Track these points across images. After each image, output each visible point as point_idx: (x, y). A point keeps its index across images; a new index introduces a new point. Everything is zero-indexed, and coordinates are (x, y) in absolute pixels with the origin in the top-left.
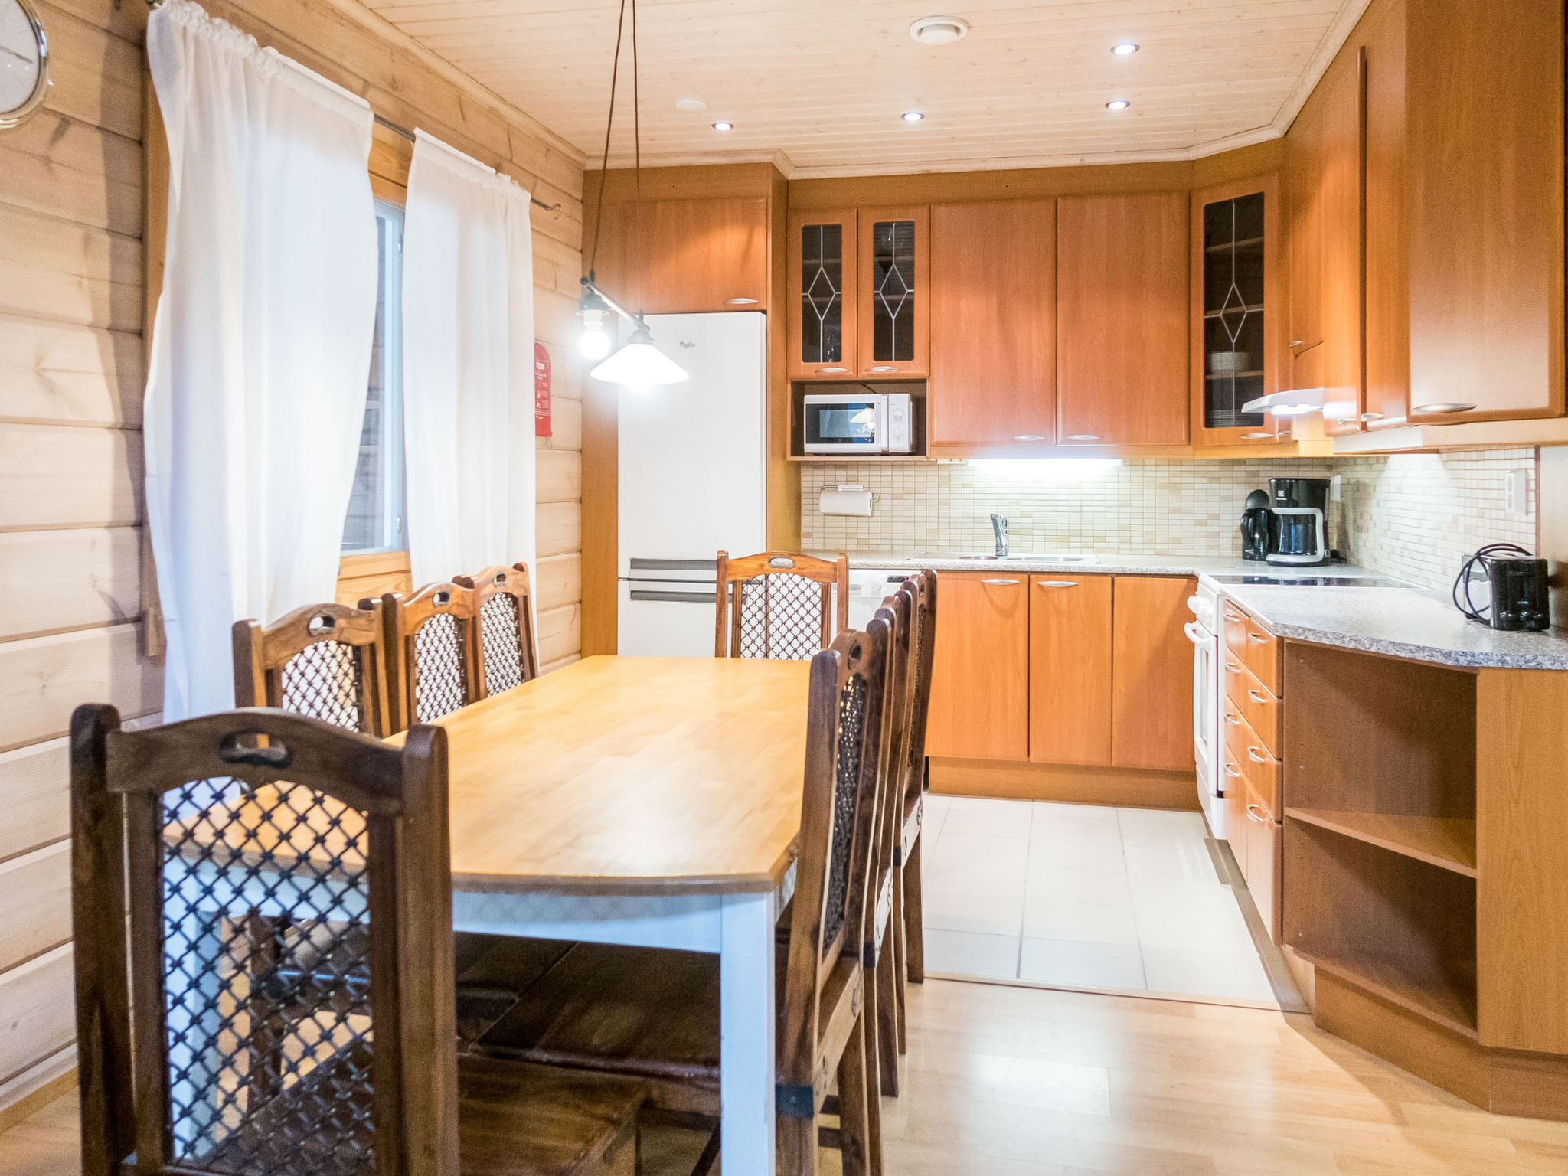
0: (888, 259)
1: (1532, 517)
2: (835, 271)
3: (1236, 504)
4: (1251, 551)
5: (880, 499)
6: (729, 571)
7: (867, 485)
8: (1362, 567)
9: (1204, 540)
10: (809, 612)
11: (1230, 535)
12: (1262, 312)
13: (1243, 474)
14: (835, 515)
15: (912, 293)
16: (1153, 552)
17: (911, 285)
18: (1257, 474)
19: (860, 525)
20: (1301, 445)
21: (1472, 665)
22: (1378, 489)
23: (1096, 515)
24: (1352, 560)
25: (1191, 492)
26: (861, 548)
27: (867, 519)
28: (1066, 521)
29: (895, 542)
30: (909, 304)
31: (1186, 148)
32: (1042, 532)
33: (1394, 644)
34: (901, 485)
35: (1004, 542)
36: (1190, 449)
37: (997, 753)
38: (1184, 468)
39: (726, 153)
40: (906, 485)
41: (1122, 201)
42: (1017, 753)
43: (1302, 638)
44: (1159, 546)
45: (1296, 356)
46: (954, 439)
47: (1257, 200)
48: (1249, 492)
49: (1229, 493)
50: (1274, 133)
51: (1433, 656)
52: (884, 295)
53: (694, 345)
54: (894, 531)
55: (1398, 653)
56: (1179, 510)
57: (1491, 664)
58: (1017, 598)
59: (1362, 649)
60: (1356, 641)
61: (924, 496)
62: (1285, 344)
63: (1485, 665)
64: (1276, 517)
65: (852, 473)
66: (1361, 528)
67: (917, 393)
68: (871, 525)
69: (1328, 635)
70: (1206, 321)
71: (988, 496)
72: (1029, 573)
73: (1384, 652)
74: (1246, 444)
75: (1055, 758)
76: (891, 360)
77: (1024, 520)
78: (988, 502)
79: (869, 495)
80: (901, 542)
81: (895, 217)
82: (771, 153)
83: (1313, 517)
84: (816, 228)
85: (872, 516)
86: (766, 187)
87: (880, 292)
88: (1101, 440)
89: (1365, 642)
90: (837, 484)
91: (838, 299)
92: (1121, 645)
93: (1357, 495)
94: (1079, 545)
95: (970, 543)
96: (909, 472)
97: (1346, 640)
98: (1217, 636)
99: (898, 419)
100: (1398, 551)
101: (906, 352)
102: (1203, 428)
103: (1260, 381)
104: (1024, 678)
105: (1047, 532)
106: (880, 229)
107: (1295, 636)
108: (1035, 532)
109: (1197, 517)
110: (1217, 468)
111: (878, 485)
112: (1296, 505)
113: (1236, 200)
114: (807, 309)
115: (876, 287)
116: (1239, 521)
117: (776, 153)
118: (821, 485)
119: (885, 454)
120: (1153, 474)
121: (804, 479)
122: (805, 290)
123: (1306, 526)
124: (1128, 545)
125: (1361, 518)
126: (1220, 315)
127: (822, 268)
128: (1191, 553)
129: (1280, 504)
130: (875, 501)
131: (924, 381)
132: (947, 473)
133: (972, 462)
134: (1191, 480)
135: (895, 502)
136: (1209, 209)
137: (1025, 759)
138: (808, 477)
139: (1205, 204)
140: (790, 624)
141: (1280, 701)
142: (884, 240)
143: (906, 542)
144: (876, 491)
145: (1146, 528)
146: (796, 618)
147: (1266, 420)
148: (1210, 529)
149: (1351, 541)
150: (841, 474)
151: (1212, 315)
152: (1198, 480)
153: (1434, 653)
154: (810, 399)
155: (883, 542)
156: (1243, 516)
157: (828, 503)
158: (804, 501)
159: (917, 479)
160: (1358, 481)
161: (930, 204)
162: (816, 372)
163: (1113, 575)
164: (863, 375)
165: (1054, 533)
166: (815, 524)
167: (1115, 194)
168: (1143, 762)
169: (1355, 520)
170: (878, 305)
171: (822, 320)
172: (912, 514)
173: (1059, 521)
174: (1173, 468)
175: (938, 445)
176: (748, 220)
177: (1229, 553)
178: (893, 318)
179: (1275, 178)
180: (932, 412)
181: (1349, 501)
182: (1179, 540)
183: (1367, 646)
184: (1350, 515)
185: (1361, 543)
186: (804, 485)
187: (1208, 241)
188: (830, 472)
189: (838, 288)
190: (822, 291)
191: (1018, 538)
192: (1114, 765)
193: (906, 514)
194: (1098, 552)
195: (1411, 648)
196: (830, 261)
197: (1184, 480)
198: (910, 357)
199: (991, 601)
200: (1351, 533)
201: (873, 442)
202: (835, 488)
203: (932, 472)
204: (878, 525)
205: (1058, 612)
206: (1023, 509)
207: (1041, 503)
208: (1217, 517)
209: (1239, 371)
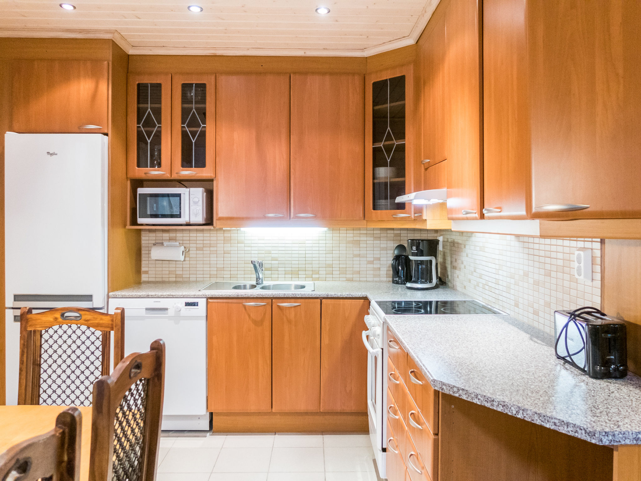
0: (190, 106)
1: (598, 283)
2: (158, 112)
3: (389, 252)
4: (397, 279)
5: (189, 250)
6: (30, 323)
7: (181, 242)
8: (456, 290)
9: (372, 272)
10: (93, 353)
11: (385, 269)
12: (405, 144)
13: (393, 235)
14: (162, 260)
15: (205, 127)
16: (345, 279)
17: (204, 123)
18: (399, 235)
19: (178, 266)
20: (428, 222)
21: (612, 443)
22: (467, 247)
23: (314, 259)
24: (450, 284)
25: (365, 245)
26: (178, 279)
27: (181, 263)
28: (297, 262)
29: (198, 276)
30: (203, 134)
31: (363, 50)
32: (283, 269)
33: (539, 415)
34: (202, 242)
35: (261, 276)
36: (365, 222)
37: (253, 408)
38: (362, 232)
39: (81, 31)
40: (205, 242)
41: (327, 78)
42: (265, 407)
43: (457, 395)
44: (348, 276)
45: (426, 169)
46: (230, 215)
47: (402, 80)
48: (397, 245)
49: (385, 246)
50: (411, 41)
51: (576, 432)
52: (188, 127)
53: (56, 154)
54: (198, 269)
55: (543, 423)
56: (359, 256)
57: (628, 442)
58: (265, 314)
59: (510, 414)
60: (503, 406)
61: (215, 249)
62: (419, 162)
63: (623, 443)
64: (410, 260)
65: (172, 235)
66: (456, 267)
67: (209, 188)
68: (184, 266)
69: (479, 397)
70: (373, 148)
71: (253, 249)
72: (272, 298)
73: (529, 420)
74: (396, 220)
75: (287, 408)
76: (192, 167)
77: (273, 262)
78: (253, 252)
79: (182, 248)
80: (202, 276)
81: (194, 80)
82: (111, 33)
83: (431, 261)
84: (146, 86)
85: (184, 261)
86: (108, 54)
87: (185, 125)
88: (316, 217)
89: (512, 408)
90: (163, 241)
91: (159, 129)
92: (326, 340)
93: (454, 248)
94: (304, 276)
95: (243, 276)
96: (207, 234)
97: (495, 404)
98: (382, 349)
99: (196, 203)
100: (481, 285)
101: (201, 163)
102: (372, 210)
103: (403, 184)
104: (269, 362)
105: (287, 269)
106: (186, 87)
107: (451, 393)
108: (279, 269)
109: (368, 259)
110: (379, 232)
111: (188, 242)
112: (422, 255)
113: (390, 79)
114: (139, 134)
115: (183, 123)
116: (390, 261)
117: (114, 33)
118: (154, 242)
119: (188, 225)
120: (345, 235)
121: (143, 238)
122: (139, 123)
123: (427, 266)
124: (331, 276)
125: (456, 261)
126: (382, 146)
127: (149, 109)
128: (365, 279)
129: (413, 254)
130: (186, 253)
131: (212, 180)
132: (229, 235)
133: (242, 229)
134: (365, 239)
135: (198, 252)
136: (375, 84)
137: (270, 411)
138: (146, 239)
139: (372, 82)
140: (78, 362)
141: (436, 437)
142: (189, 95)
143: (205, 276)
144: (187, 246)
145: (341, 266)
146: (83, 358)
147: (407, 207)
148: (375, 266)
149: (449, 273)
150: (166, 235)
151: (377, 145)
152: (368, 238)
153: (578, 429)
154: (141, 191)
155: (191, 276)
156: (393, 260)
157: (156, 253)
158: (143, 252)
159: (212, 238)
160: (454, 241)
161: (216, 74)
162: (145, 173)
163: (321, 299)
164: (175, 176)
165: (290, 269)
166: (150, 266)
167: (324, 74)
168: (338, 408)
169: (451, 262)
170: (184, 135)
171: (149, 141)
172: (208, 259)
173: (293, 262)
174: (355, 232)
175: (220, 219)
176: (95, 74)
177: (385, 279)
178: (194, 142)
179: (412, 67)
180: (217, 199)
181: (448, 251)
182: (359, 273)
183: (514, 412)
184: (449, 259)
185: (455, 275)
186: (143, 242)
187: (375, 103)
188: (159, 234)
189: (159, 122)
190: (149, 123)
191: (270, 272)
192: (321, 411)
193: (205, 259)
194: (314, 279)
195: (557, 421)
196: (154, 106)
197: (362, 239)
198: (203, 165)
199: (249, 316)
200: (449, 269)
201: (180, 217)
202: (162, 244)
203: (220, 235)
204: (188, 266)
205: (289, 322)
206: (273, 255)
207: (284, 252)
208: (379, 259)
209: (392, 178)
